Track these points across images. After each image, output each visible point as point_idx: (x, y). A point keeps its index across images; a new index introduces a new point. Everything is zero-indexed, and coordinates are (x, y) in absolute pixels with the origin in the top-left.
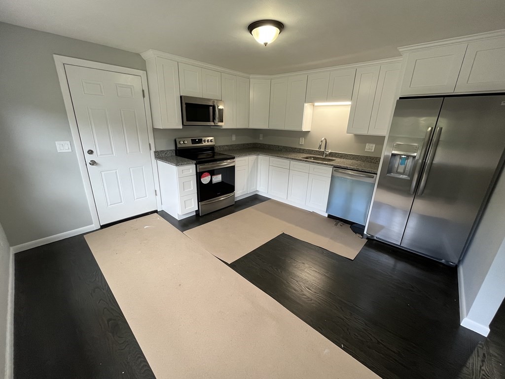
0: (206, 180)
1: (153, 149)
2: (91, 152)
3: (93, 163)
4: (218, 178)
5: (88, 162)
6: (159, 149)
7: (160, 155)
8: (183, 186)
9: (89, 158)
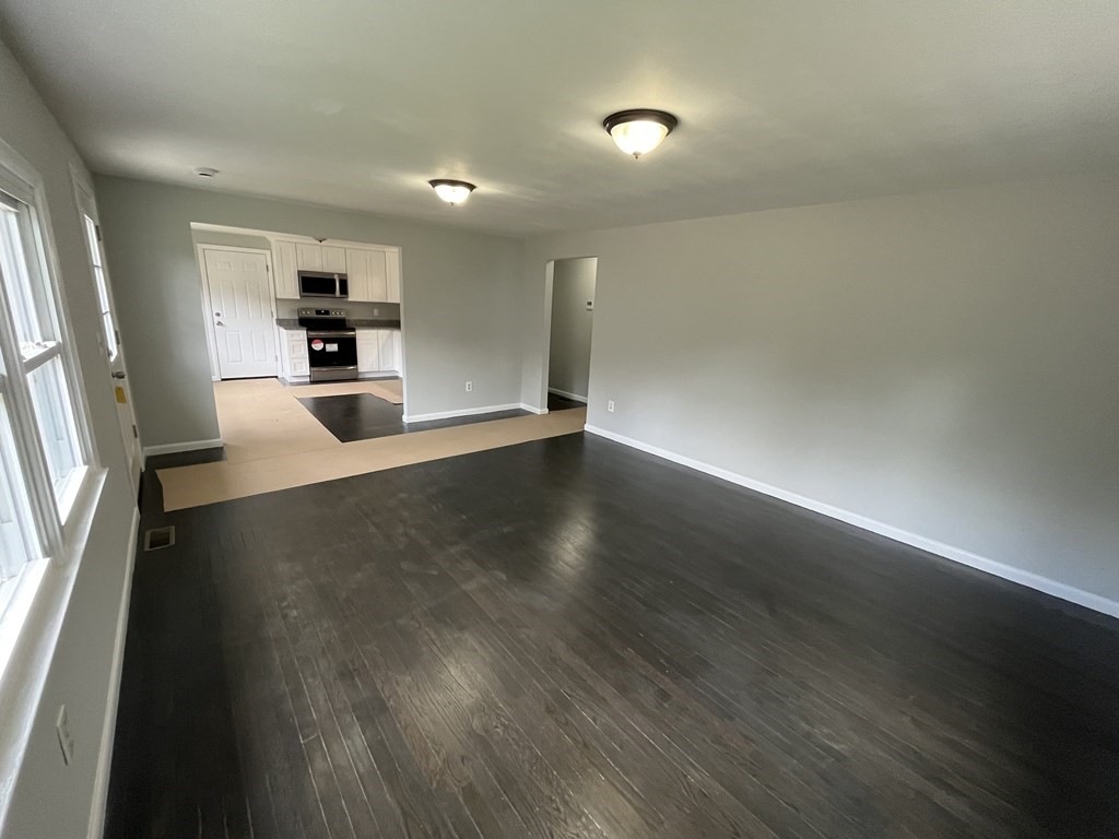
0: (318, 346)
1: (275, 317)
2: (218, 315)
3: (219, 323)
4: (333, 347)
5: (216, 322)
6: (280, 317)
7: (280, 322)
8: (293, 349)
9: (216, 319)
